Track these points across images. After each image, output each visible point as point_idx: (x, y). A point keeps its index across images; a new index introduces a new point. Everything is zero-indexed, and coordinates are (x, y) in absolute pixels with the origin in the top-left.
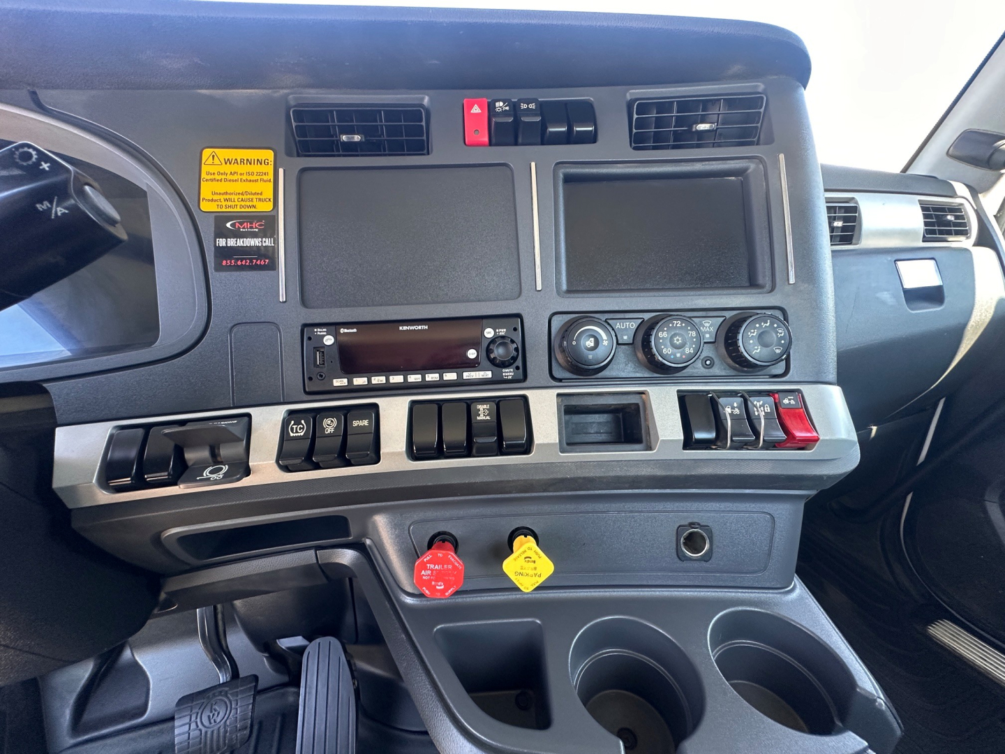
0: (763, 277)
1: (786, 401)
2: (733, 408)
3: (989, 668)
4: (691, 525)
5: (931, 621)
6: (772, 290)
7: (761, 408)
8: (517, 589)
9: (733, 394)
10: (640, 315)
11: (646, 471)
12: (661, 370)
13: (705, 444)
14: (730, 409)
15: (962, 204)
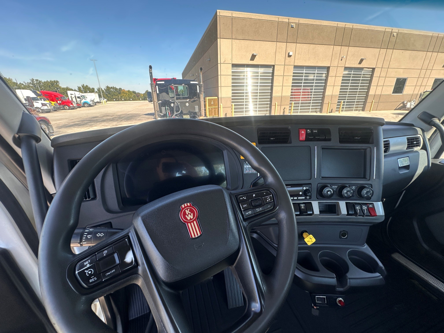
0: (368, 176)
1: (370, 206)
2: (358, 207)
3: (407, 265)
4: (344, 231)
5: (393, 253)
6: (369, 180)
7: (365, 208)
8: (307, 244)
9: (359, 204)
10: (339, 184)
11: (337, 220)
12: (342, 197)
13: (351, 215)
14: (358, 208)
15: (419, 137)
